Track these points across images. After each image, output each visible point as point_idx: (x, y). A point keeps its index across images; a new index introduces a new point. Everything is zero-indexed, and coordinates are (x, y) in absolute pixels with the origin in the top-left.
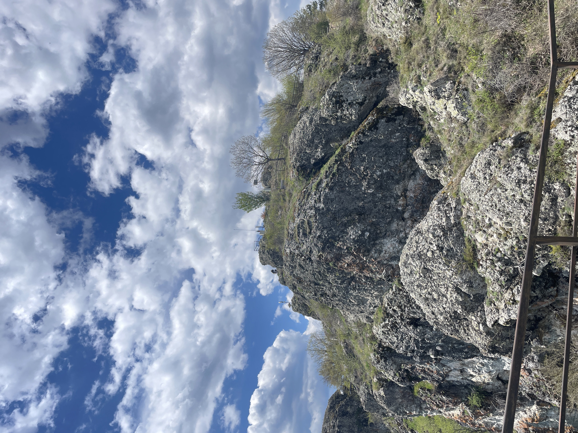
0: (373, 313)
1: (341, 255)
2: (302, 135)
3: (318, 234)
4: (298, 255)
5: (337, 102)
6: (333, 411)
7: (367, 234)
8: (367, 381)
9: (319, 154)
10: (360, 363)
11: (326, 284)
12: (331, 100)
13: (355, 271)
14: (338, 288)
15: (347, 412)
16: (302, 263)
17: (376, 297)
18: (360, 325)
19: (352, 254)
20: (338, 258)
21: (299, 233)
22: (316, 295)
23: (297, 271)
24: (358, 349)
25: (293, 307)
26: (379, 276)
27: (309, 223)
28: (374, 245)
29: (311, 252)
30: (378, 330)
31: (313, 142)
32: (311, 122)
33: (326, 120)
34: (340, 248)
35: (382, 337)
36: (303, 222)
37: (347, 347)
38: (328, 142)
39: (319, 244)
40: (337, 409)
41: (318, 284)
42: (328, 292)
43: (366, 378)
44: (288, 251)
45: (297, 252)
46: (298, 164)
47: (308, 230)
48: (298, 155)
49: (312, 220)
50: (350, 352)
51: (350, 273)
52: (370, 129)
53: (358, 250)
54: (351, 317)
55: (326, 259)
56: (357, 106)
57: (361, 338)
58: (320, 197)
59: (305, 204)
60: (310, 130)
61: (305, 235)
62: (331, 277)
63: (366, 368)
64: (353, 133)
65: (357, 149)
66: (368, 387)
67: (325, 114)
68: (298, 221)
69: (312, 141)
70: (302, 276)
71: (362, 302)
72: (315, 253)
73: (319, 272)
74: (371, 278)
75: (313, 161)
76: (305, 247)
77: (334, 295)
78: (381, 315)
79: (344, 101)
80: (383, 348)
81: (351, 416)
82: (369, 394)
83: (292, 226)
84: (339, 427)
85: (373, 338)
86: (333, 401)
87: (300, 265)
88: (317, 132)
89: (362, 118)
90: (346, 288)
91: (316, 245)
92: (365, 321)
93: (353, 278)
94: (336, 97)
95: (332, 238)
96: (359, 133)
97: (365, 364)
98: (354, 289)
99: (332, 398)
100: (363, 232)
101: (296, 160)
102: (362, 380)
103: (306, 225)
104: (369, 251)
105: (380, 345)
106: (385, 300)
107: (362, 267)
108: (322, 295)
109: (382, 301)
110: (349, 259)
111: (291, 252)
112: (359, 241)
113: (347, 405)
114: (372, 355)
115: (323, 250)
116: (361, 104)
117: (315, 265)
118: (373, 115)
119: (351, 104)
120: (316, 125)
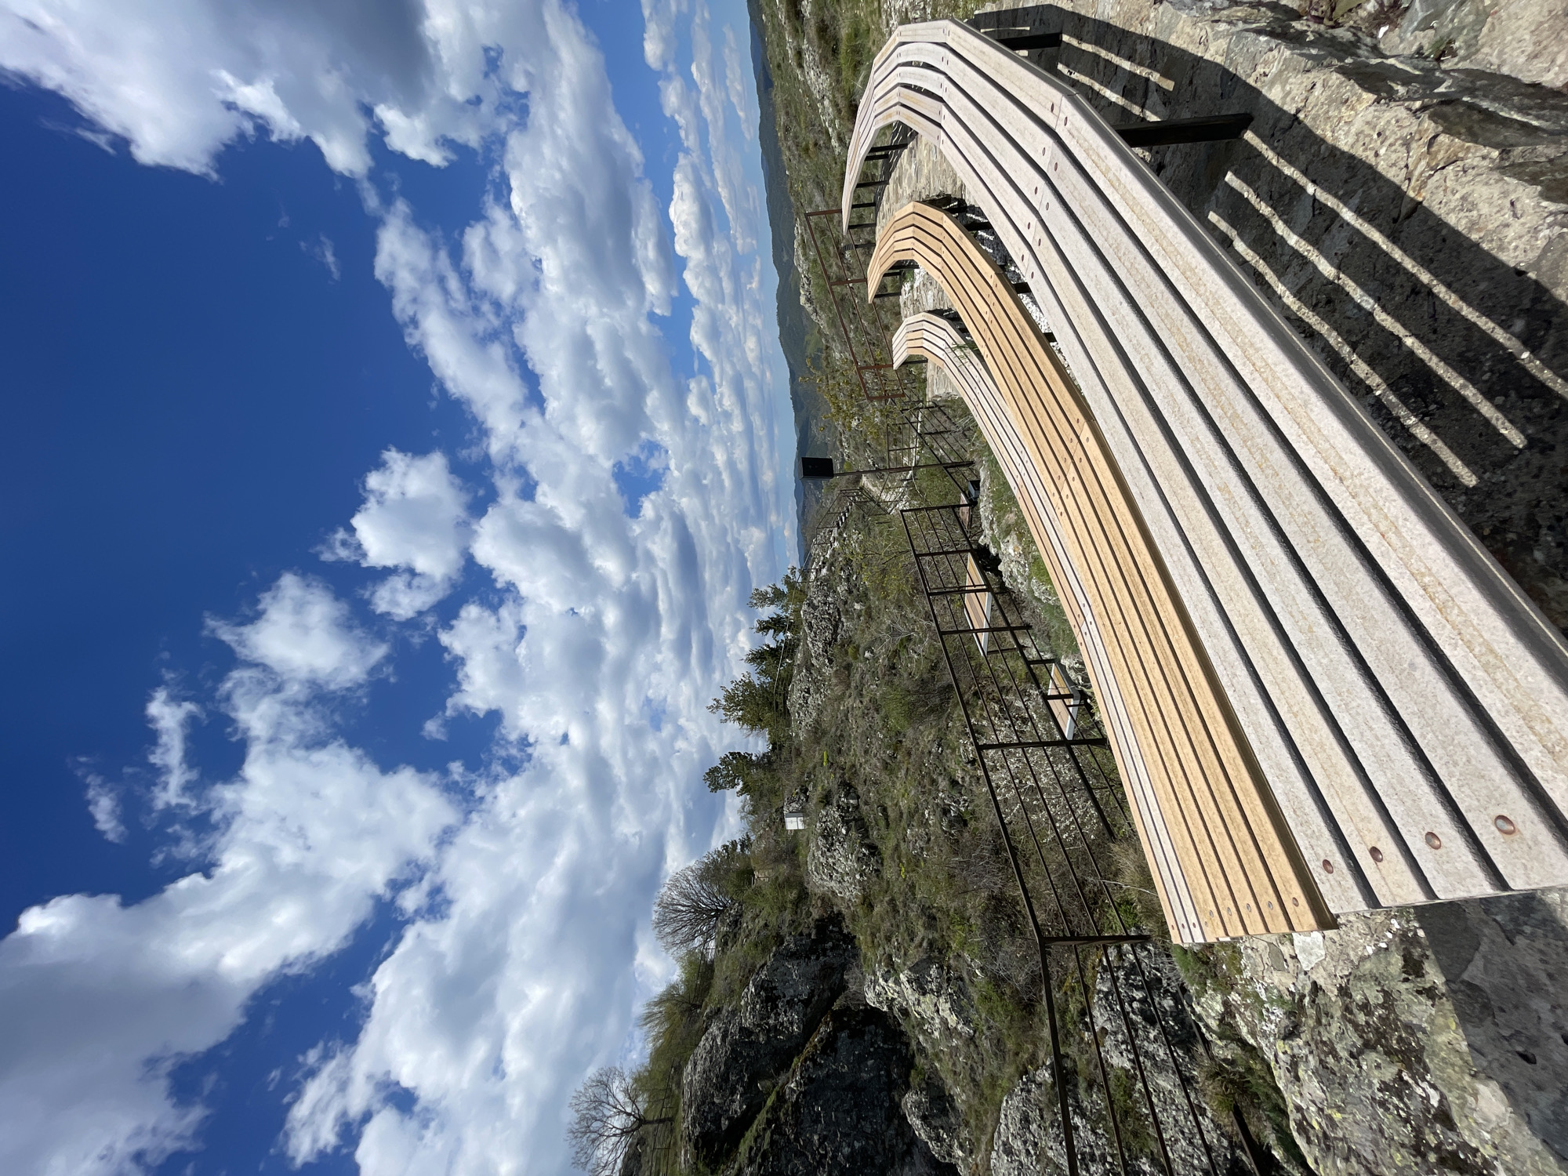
5: (768, 999)
9: (738, 1105)
12: (758, 994)
31: (727, 1080)
32: (724, 1037)
33: (750, 1033)
38: (753, 1080)
46: (697, 1131)
48: (698, 1109)
52: (824, 1052)
56: (800, 1007)
60: (722, 1055)
64: (795, 1060)
65: (805, 1094)
67: (748, 1021)
69: (724, 1077)
75: (725, 1124)
79: (779, 997)
88: (734, 1057)
89: (809, 1028)
94: (766, 990)
96: (805, 1060)
101: (694, 1121)
116: (806, 1003)
118: (827, 1024)
119: (790, 1004)
120: (734, 1044)
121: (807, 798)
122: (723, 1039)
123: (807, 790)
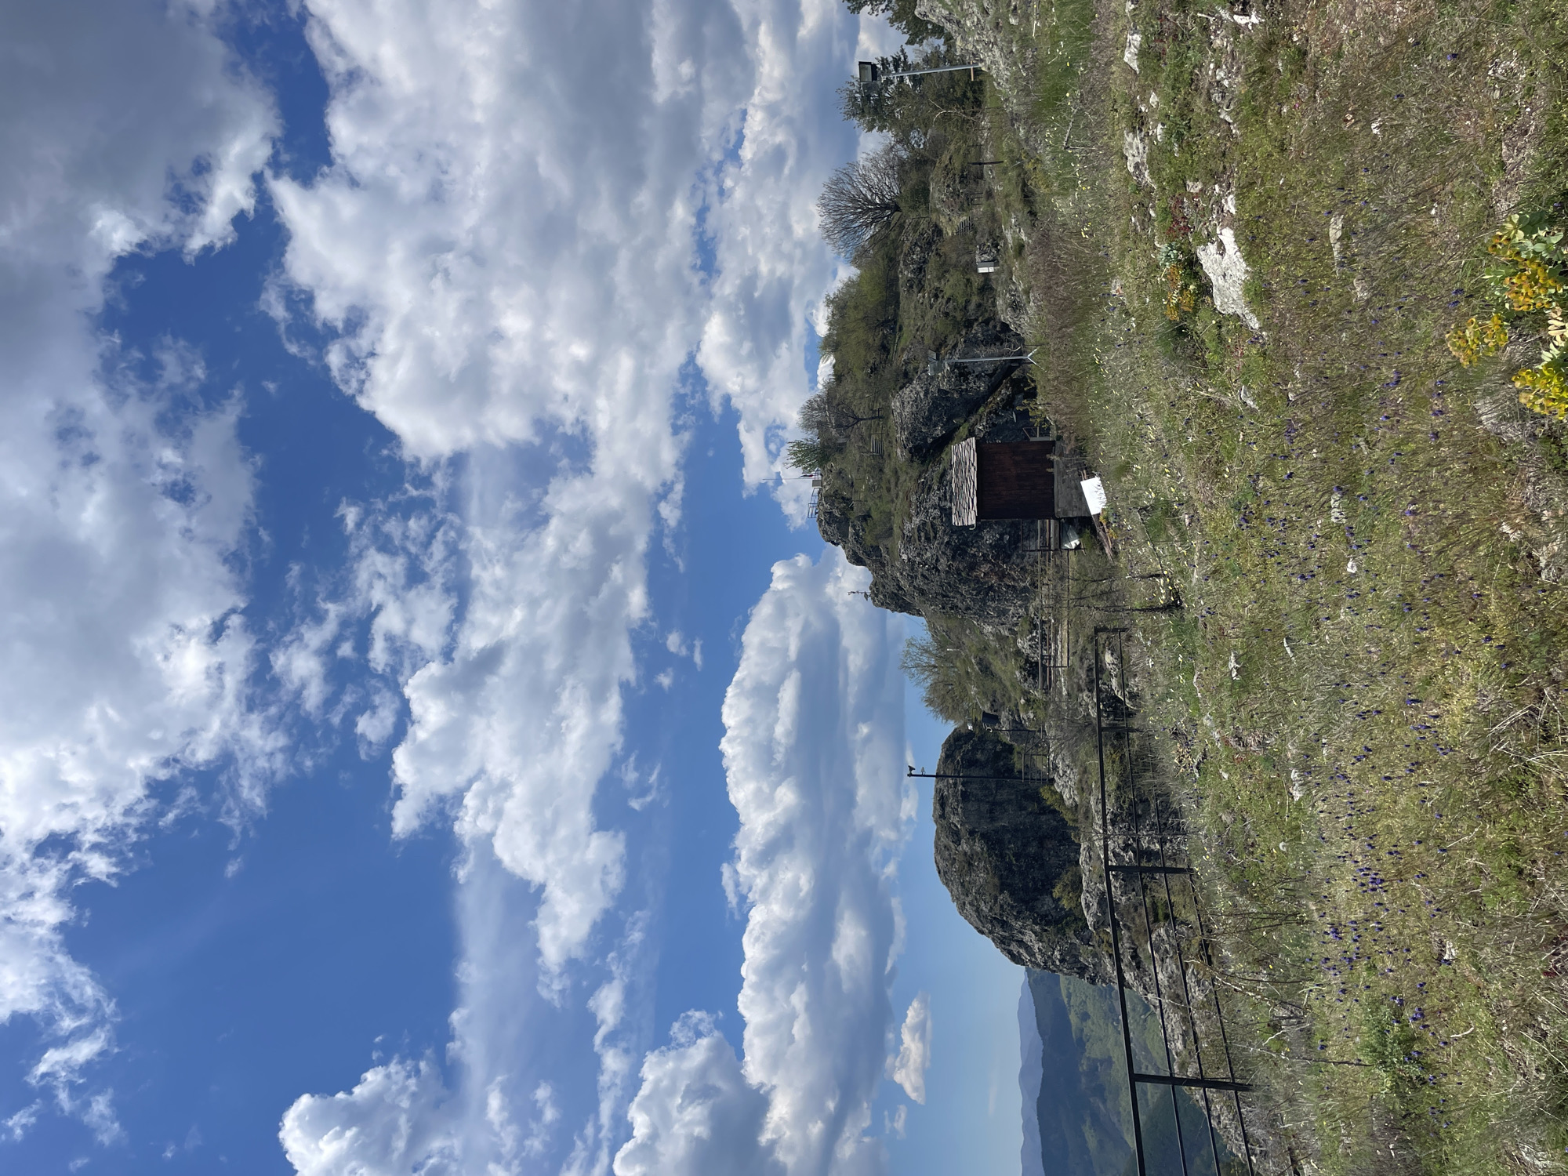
0: (1017, 624)
1: (976, 564)
2: (914, 409)
3: (946, 540)
4: (919, 563)
5: (961, 375)
6: (952, 761)
7: (1007, 537)
8: (1012, 705)
9: (939, 431)
10: (1001, 682)
11: (958, 596)
12: (952, 371)
13: (994, 580)
14: (973, 600)
15: (977, 761)
16: (926, 573)
17: (1020, 606)
18: (1000, 638)
19: (990, 562)
20: (972, 567)
21: (920, 537)
22: (943, 608)
23: (919, 582)
24: (997, 666)
25: (873, 599)
26: (1022, 584)
27: (933, 525)
28: (1017, 548)
29: (937, 560)
30: (1023, 644)
31: (931, 420)
32: (926, 393)
33: (946, 392)
34: (974, 555)
35: (1028, 651)
36: (924, 524)
37: (980, 663)
38: (950, 419)
39: (948, 552)
40: (959, 758)
41: (947, 596)
42: (960, 605)
43: (1009, 701)
44: (904, 557)
45: (918, 559)
46: (911, 445)
47: (932, 534)
48: (910, 434)
49: (937, 522)
50: (986, 669)
51: (987, 582)
52: (1004, 408)
53: (996, 557)
54: (989, 629)
55: (958, 569)
56: (987, 378)
57: (1002, 654)
58: (945, 493)
59: (924, 500)
60: (926, 404)
61: (928, 539)
62: (963, 589)
63: (1010, 688)
64: (982, 409)
65: (989, 433)
66: (1015, 711)
67: (945, 386)
68: (916, 521)
69: (929, 419)
70: (925, 587)
71: (1003, 613)
72: (943, 563)
73: (949, 584)
74: (1014, 586)
75: (930, 441)
76: (929, 554)
77: (968, 608)
78: (1027, 627)
79: (969, 373)
80: (1031, 663)
81: (983, 765)
82: (1014, 721)
83: (908, 526)
84: (963, 784)
85: (1018, 653)
86: (950, 746)
87: (922, 575)
88: (935, 406)
89: (993, 389)
90: (983, 600)
91: (943, 553)
92: (1007, 633)
93: (991, 588)
94: (958, 368)
95: (964, 544)
96: (990, 412)
97: (1008, 684)
98: (993, 600)
99: (948, 741)
100: (1002, 535)
101: (907, 439)
102: (1004, 704)
103: (929, 527)
104: (1009, 557)
105: (1027, 661)
106: (1031, 609)
107: (1002, 576)
108: (951, 608)
109: (1027, 610)
110: (985, 568)
111: (909, 559)
112: (997, 546)
113: (975, 749)
114: (1017, 673)
115: (954, 558)
116: (990, 376)
117: (943, 575)
118: (1007, 388)
119: (979, 377)
120: (934, 399)
121: (998, 251)
122: (926, 394)
123: (998, 245)
